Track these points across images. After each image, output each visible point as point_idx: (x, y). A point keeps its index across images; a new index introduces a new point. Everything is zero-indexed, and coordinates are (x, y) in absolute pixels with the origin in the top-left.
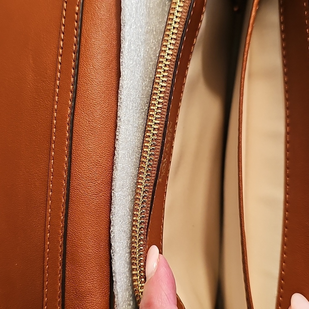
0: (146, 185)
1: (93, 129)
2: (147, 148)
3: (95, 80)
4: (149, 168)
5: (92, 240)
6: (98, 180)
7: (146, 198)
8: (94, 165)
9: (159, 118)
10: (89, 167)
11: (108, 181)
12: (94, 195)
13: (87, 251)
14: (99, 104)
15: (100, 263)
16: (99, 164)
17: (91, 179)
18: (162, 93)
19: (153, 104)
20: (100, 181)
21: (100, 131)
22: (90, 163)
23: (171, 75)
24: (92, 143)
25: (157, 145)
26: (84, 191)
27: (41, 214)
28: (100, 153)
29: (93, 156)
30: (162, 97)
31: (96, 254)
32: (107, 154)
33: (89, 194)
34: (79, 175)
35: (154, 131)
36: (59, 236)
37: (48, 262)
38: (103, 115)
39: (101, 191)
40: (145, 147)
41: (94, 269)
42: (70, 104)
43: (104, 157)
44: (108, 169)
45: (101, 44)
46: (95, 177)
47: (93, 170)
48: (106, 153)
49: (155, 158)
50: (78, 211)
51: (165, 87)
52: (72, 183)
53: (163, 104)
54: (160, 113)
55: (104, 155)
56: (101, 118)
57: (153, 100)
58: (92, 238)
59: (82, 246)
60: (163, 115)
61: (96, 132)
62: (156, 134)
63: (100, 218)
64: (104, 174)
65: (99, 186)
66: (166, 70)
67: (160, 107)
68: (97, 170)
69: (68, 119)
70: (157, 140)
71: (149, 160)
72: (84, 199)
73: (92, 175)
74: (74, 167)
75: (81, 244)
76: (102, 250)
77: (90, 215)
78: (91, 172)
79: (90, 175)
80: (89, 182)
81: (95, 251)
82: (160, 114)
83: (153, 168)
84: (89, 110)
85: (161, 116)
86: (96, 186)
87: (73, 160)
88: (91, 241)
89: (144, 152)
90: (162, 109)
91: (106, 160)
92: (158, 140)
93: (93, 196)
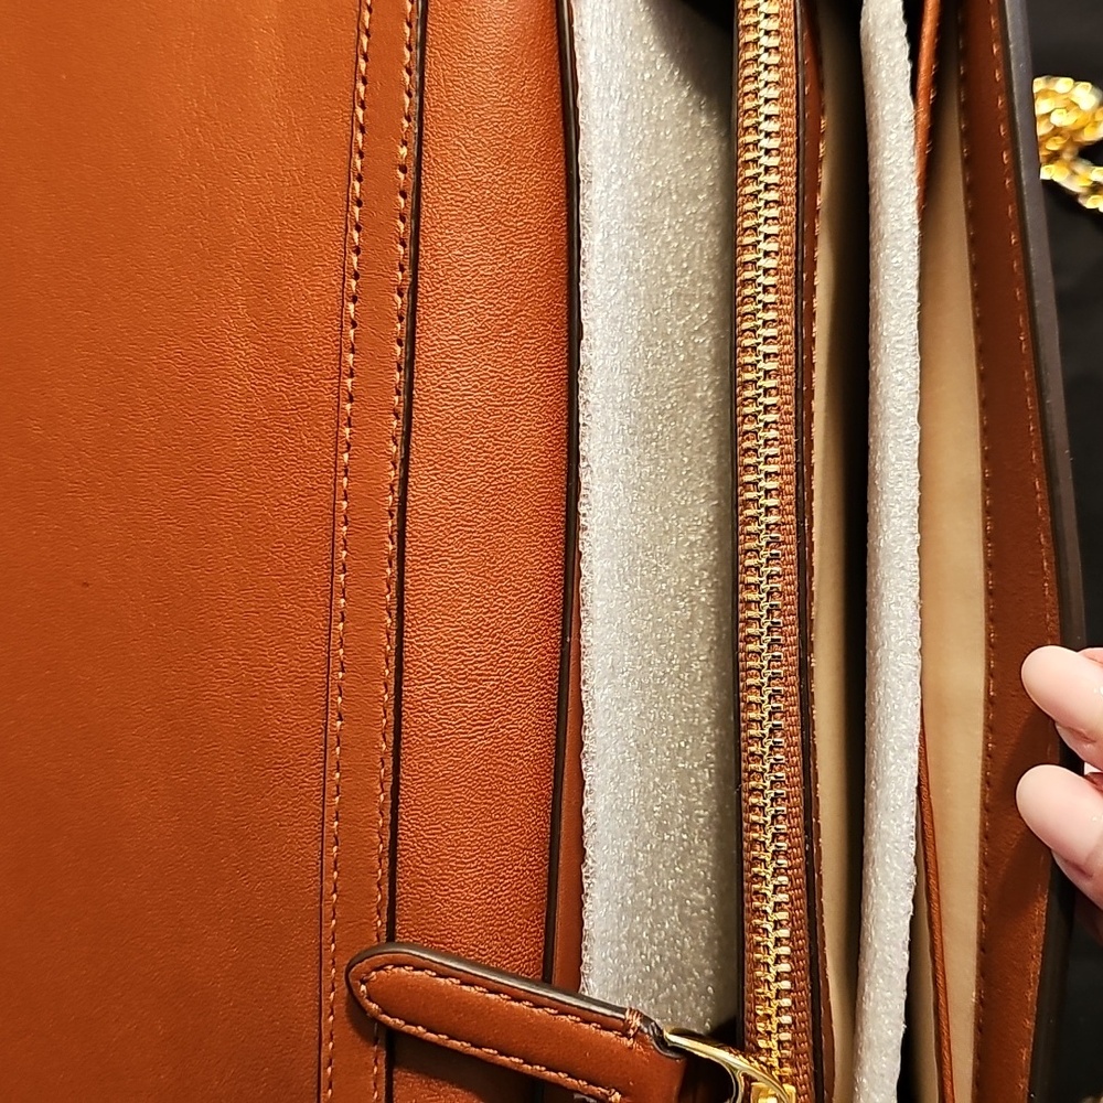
0: (773, 673)
1: (465, 526)
2: (755, 557)
3: (466, 374)
4: (775, 620)
5: (473, 862)
6: (484, 680)
7: (778, 715)
8: (471, 636)
9: (776, 456)
10: (457, 641)
11: (519, 683)
12: (474, 726)
13: (459, 895)
14: (480, 449)
15: (502, 931)
16: (487, 631)
17: (464, 679)
18: (770, 377)
19: (748, 415)
20: (492, 683)
21: (487, 531)
22: (461, 631)
23: (787, 317)
24: (463, 567)
25: (784, 543)
26: (445, 714)
27: (301, 788)
28: (487, 599)
29: (468, 608)
30: (771, 388)
31: (489, 904)
32: (510, 600)
33: (460, 722)
34: (429, 666)
35: (766, 498)
36: (373, 853)
37: (333, 934)
38: (495, 483)
39: (496, 713)
40: (749, 554)
41: (484, 950)
42: (394, 451)
43: (502, 608)
44: (517, 645)
45: (481, 262)
46: (477, 671)
47: (470, 652)
48: (506, 597)
49: (787, 584)
50: (431, 777)
51: (776, 355)
52: (409, 691)
53: (779, 409)
54: (775, 439)
55: (501, 604)
56: (488, 493)
57: (746, 403)
58: (474, 856)
59: (444, 880)
60: (787, 443)
61: (475, 535)
62: (776, 507)
63: (497, 796)
64: (504, 662)
65: (489, 699)
66: (771, 303)
67: (773, 422)
68: (481, 651)
69: (390, 498)
70: (782, 527)
71: (769, 594)
72: (447, 740)
73: (466, 666)
74: (412, 643)
75: (440, 875)
76: (507, 892)
77: (465, 786)
78: (463, 658)
79: (462, 667)
80: (460, 689)
81: (485, 894)
82: (776, 443)
83: (784, 616)
84: (451, 468)
85: (782, 449)
86: (480, 699)
87: (409, 621)
88: (472, 866)
89: (747, 570)
90: (781, 428)
91: (506, 618)
92: (784, 524)
93: (474, 729)
